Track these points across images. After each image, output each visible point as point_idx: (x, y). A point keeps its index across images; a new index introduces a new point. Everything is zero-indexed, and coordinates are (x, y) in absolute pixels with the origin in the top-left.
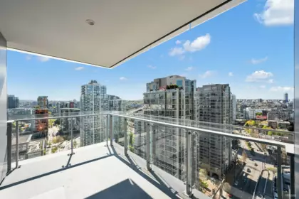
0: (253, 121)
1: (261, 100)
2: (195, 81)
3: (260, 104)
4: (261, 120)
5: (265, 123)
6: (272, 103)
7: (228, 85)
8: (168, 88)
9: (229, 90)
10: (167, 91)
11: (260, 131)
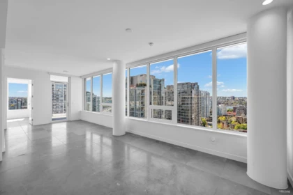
0: (224, 117)
1: (234, 98)
2: (163, 80)
3: (233, 101)
4: (232, 116)
5: (234, 119)
6: (243, 100)
7: (197, 84)
8: (138, 86)
9: (198, 87)
10: (137, 88)
11: (228, 126)
